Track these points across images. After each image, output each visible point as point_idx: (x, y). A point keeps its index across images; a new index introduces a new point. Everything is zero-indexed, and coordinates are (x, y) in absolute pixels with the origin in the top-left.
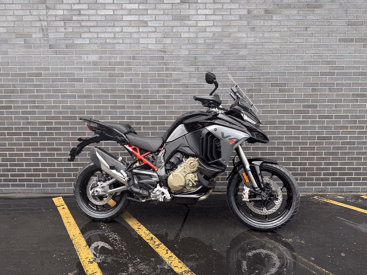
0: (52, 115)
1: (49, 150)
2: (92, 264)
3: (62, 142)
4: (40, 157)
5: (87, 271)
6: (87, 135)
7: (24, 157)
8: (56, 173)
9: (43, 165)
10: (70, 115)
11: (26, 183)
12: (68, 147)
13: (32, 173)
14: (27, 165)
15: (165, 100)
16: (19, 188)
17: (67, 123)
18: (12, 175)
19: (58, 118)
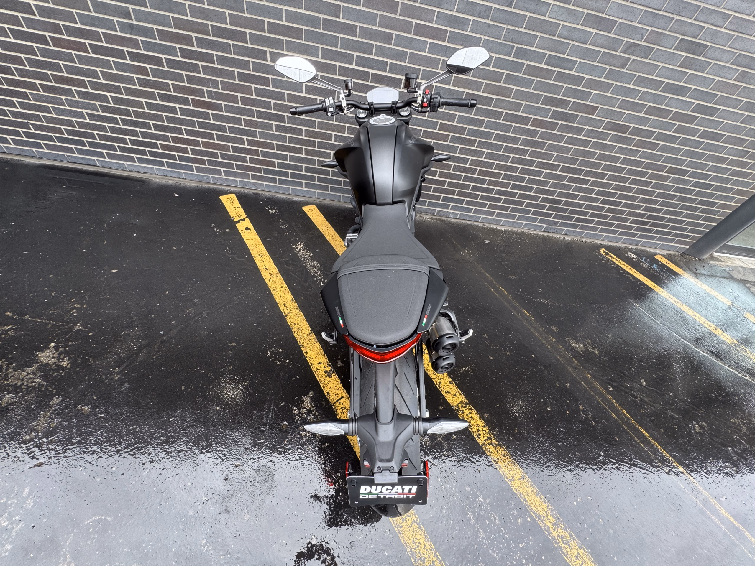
0: (186, 18)
1: (196, 103)
2: (330, 379)
3: (221, 91)
4: (179, 116)
5: (328, 393)
6: (271, 86)
7: (146, 111)
8: (219, 152)
9: (189, 133)
10: (231, 27)
11: (164, 160)
12: (235, 105)
13: (172, 144)
14: (157, 127)
15: (449, 29)
16: (154, 167)
17: (225, 48)
18: (133, 142)
19: (203, 29)
